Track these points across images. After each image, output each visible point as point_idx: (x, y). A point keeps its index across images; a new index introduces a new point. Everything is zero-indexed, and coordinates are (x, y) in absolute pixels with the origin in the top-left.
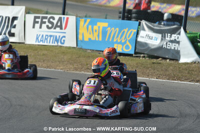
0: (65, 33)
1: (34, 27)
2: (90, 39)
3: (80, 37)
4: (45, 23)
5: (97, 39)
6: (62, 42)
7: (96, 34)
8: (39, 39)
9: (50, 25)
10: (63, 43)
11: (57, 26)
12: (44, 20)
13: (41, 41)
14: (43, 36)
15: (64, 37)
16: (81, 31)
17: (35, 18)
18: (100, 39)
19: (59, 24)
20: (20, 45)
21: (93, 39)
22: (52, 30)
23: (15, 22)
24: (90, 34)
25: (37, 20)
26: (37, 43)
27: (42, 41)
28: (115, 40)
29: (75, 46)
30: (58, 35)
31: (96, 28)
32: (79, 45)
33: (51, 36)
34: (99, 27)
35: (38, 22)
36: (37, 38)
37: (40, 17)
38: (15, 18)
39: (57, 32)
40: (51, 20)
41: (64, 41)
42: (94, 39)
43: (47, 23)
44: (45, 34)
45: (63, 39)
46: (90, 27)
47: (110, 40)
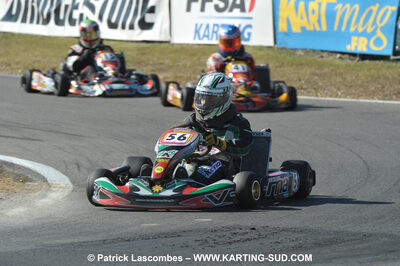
0: (251, 18)
1: (188, 9)
2: (303, 28)
3: (282, 26)
5: (318, 29)
6: (247, 37)
8: (202, 33)
9: (222, 5)
10: (248, 40)
11: (235, 6)
13: (204, 36)
14: (208, 26)
15: (250, 26)
16: (282, 14)
18: (324, 28)
19: (238, 2)
20: (163, 45)
21: (310, 28)
22: (226, 13)
24: (302, 18)
26: (197, 41)
27: (208, 36)
28: (352, 29)
29: (271, 44)
30: (237, 22)
32: (279, 41)
34: (320, 4)
36: (197, 32)
39: (234, 18)
41: (249, 34)
42: (312, 29)
43: (216, 1)
44: (212, 22)
45: (248, 30)
46: (302, 4)
47: (343, 29)
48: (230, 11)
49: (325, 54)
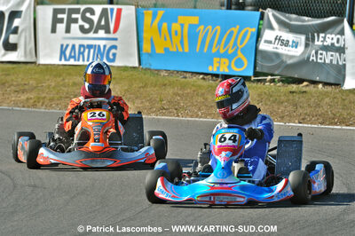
0: (116, 39)
1: (54, 30)
2: (166, 50)
3: (146, 47)
4: (76, 21)
5: (180, 50)
6: (111, 57)
7: (176, 40)
8: (68, 53)
9: (87, 26)
10: (113, 60)
11: (99, 27)
12: (74, 16)
13: (71, 57)
14: (74, 46)
15: (115, 47)
16: (146, 35)
18: (186, 50)
19: (103, 23)
20: (29, 66)
21: (172, 49)
22: (91, 35)
23: (17, 22)
24: (165, 39)
25: (60, 16)
26: (63, 62)
27: (74, 57)
28: (214, 50)
30: (102, 43)
31: (176, 27)
32: (143, 62)
33: (90, 47)
34: (182, 25)
35: (61, 21)
36: (63, 52)
37: (64, 10)
38: (14, 15)
39: (100, 39)
40: (88, 15)
41: (114, 55)
42: (175, 50)
43: (81, 22)
44: (77, 43)
45: (113, 51)
46: (165, 25)
47: (205, 50)
48: (96, 32)
49: (188, 75)
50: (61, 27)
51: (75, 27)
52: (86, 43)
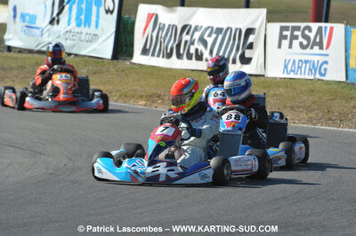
0: (327, 55)
1: (280, 46)
4: (297, 38)
6: (323, 72)
8: (289, 67)
9: (305, 42)
10: (324, 75)
11: (315, 43)
12: (296, 33)
13: (291, 71)
14: (294, 61)
15: (326, 62)
16: (353, 52)
17: (283, 29)
19: (318, 40)
22: (308, 50)
23: (251, 38)
25: (285, 33)
26: (285, 75)
27: (294, 71)
29: (344, 79)
30: (316, 59)
32: (350, 77)
33: (306, 62)
35: (285, 37)
36: (286, 67)
37: (288, 27)
38: (250, 31)
39: (314, 54)
40: (307, 32)
41: (325, 70)
43: (301, 39)
44: (297, 58)
45: (325, 66)
48: (312, 48)
50: (285, 43)
51: (296, 43)
52: (304, 58)
